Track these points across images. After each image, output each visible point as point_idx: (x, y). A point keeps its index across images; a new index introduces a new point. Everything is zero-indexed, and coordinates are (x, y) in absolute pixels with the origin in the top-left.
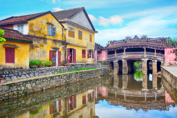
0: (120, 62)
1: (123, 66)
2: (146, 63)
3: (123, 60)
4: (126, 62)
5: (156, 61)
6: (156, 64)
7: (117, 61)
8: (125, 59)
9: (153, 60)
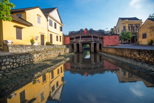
0: (78, 45)
1: (80, 47)
2: (93, 45)
3: (80, 43)
4: (81, 45)
5: (99, 43)
6: (99, 45)
7: (76, 44)
8: (81, 43)
9: (97, 43)
